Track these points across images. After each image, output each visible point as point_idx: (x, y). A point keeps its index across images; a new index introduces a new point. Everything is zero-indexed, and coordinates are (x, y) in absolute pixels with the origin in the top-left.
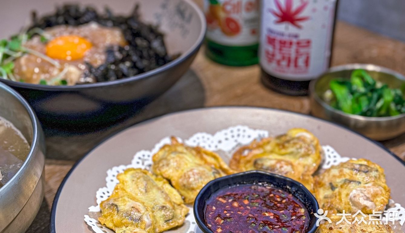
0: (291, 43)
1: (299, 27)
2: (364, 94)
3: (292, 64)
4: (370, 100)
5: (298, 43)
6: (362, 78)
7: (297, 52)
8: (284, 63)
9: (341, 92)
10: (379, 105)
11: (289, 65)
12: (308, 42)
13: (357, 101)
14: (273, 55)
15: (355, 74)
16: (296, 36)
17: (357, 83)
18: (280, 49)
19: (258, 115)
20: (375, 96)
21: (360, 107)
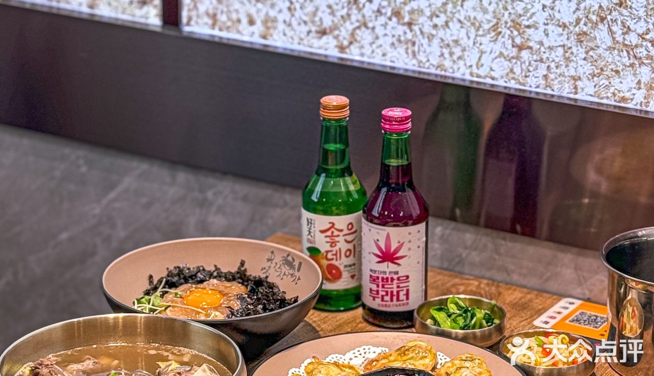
0: (392, 279)
1: (399, 264)
2: (460, 315)
3: (395, 298)
4: (465, 319)
5: (398, 279)
6: (457, 304)
7: (398, 287)
8: (387, 298)
9: (440, 316)
10: (473, 322)
11: (392, 300)
12: (407, 277)
13: (454, 321)
14: (378, 292)
15: (449, 301)
16: (397, 273)
17: (452, 308)
18: (383, 286)
19: (377, 337)
20: (469, 314)
21: (459, 324)
